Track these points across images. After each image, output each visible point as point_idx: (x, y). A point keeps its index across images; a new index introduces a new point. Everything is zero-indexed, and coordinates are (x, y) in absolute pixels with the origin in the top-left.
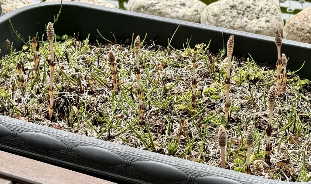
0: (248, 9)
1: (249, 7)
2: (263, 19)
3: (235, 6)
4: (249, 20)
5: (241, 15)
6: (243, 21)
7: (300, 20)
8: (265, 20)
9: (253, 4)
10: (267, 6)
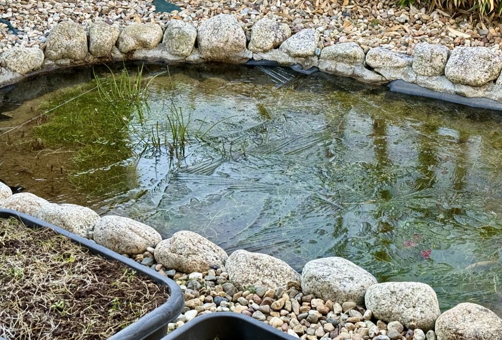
0: (407, 297)
1: (408, 296)
2: (419, 309)
3: (395, 292)
4: (406, 308)
5: (399, 302)
6: (401, 308)
7: (450, 319)
8: (420, 311)
9: (411, 293)
10: (424, 297)
